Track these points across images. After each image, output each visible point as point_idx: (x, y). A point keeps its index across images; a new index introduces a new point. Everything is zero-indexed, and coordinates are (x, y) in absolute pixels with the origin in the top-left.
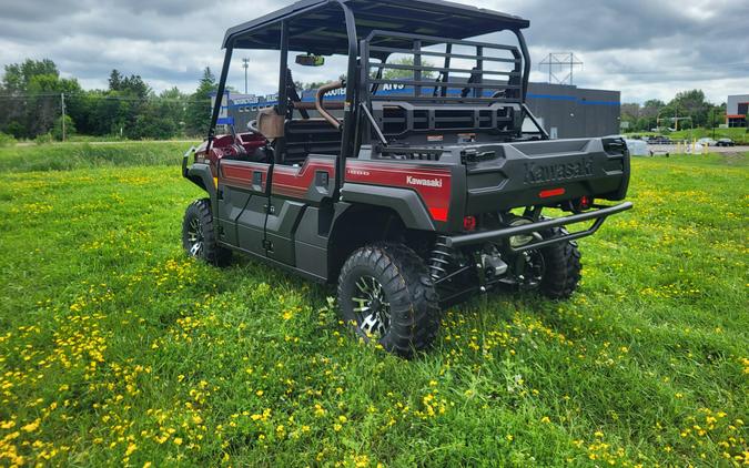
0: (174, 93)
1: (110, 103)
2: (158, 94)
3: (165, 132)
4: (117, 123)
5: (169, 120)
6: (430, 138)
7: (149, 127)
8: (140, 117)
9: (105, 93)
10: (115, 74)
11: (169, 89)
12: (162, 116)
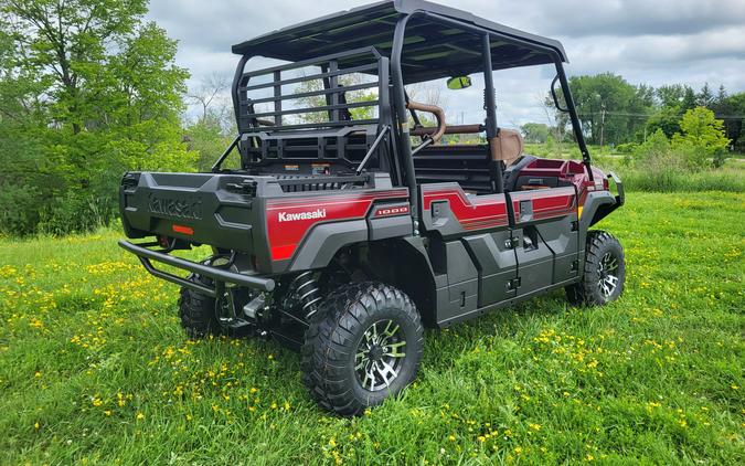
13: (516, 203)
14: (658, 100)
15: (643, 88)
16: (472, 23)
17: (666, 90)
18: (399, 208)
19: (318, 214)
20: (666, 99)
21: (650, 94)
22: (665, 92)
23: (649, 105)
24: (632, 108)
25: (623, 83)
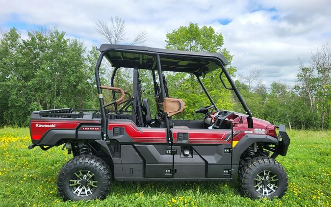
13: (174, 133)
16: (148, 51)
18: (94, 128)
19: (52, 126)
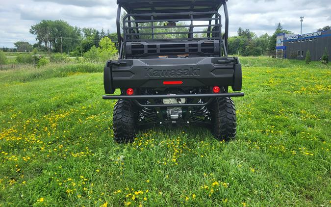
0: (266, 36)
1: (237, 41)
2: (258, 36)
3: (258, 53)
4: (239, 49)
5: (260, 48)
6: (159, 57)
7: (251, 51)
8: (248, 47)
9: (236, 37)
10: (240, 29)
11: (264, 34)
12: (257, 46)
14: (83, 34)
15: (76, 28)
17: (86, 30)
20: (86, 33)
21: (79, 31)
22: (85, 30)
23: (79, 35)
24: (73, 36)
25: (68, 26)
